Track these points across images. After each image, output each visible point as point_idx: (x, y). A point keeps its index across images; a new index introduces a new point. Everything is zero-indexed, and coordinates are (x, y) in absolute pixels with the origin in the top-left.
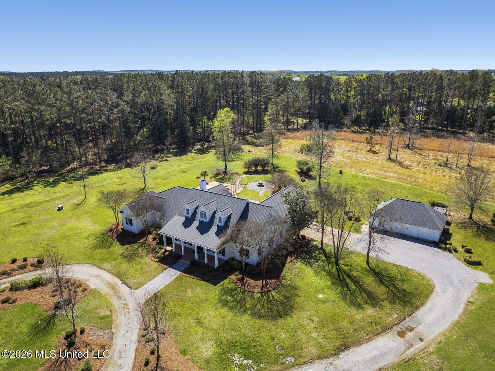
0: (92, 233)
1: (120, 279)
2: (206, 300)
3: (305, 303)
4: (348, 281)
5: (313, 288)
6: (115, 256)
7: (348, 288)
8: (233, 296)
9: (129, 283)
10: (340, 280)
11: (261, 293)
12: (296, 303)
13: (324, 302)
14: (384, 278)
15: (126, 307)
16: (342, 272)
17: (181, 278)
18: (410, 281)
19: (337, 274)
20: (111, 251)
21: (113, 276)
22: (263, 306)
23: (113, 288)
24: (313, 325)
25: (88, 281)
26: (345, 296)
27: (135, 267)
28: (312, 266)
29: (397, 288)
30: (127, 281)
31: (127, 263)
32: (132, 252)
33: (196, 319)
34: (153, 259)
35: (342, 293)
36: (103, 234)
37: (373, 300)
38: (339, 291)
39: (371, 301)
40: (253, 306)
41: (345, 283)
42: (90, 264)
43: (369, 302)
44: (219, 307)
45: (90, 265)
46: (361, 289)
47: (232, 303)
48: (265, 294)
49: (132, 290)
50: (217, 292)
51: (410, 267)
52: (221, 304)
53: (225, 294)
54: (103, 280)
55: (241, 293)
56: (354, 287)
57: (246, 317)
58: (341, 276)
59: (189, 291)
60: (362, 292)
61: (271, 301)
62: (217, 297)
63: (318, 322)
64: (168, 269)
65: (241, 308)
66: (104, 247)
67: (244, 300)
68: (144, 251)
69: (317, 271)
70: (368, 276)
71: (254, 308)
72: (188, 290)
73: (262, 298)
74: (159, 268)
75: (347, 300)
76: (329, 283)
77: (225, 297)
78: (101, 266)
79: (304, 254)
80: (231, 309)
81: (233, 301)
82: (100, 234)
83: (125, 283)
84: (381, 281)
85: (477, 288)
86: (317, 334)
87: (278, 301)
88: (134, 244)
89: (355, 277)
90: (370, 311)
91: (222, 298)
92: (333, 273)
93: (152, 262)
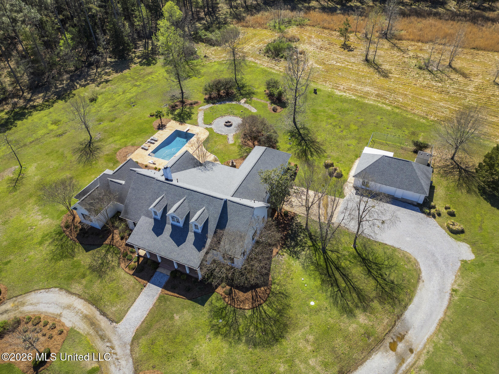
0: (46, 232)
1: (97, 308)
2: (197, 328)
3: (299, 316)
4: (337, 275)
5: (304, 293)
6: (82, 270)
7: (338, 287)
8: (223, 318)
9: (108, 313)
10: (330, 276)
11: (253, 308)
12: (290, 318)
13: (317, 311)
14: (371, 266)
15: (112, 351)
16: (330, 262)
17: (163, 297)
18: (397, 267)
19: (325, 267)
20: (76, 262)
21: (87, 303)
22: (256, 327)
23: (92, 323)
24: (310, 348)
25: (60, 315)
26: (336, 299)
27: (110, 285)
28: (298, 258)
29: (385, 280)
30: (105, 310)
31: (99, 281)
32: (100, 262)
33: (191, 358)
34: (127, 270)
35: (333, 296)
36: (60, 233)
37: (364, 302)
38: (329, 293)
39: (361, 302)
40: (246, 329)
41: (334, 279)
42: (56, 287)
43: (360, 305)
44: (212, 336)
45: (57, 289)
46: (350, 286)
47: (225, 329)
48: (257, 309)
49: (114, 324)
50: (207, 315)
51: (397, 245)
52: (213, 332)
53: (216, 316)
54: (77, 312)
55: (232, 313)
56: (344, 285)
57: (242, 347)
58: (330, 269)
59: (177, 317)
60: (352, 290)
61: (263, 319)
62: (207, 322)
63: (314, 342)
64: (147, 286)
65: (234, 335)
66: (66, 257)
67: (237, 322)
68: (114, 259)
69: (305, 264)
70: (356, 265)
71: (248, 332)
72: (175, 315)
73: (254, 316)
74: (136, 284)
75: (339, 306)
76: (319, 282)
77: (216, 320)
78: (69, 289)
79: (289, 240)
80: (225, 337)
81: (225, 326)
82: (56, 234)
83: (104, 314)
84: (369, 271)
85: (460, 269)
86: (315, 360)
87: (270, 318)
88: (101, 248)
89: (343, 268)
90: (362, 318)
91: (213, 323)
92: (321, 265)
93: (127, 276)
